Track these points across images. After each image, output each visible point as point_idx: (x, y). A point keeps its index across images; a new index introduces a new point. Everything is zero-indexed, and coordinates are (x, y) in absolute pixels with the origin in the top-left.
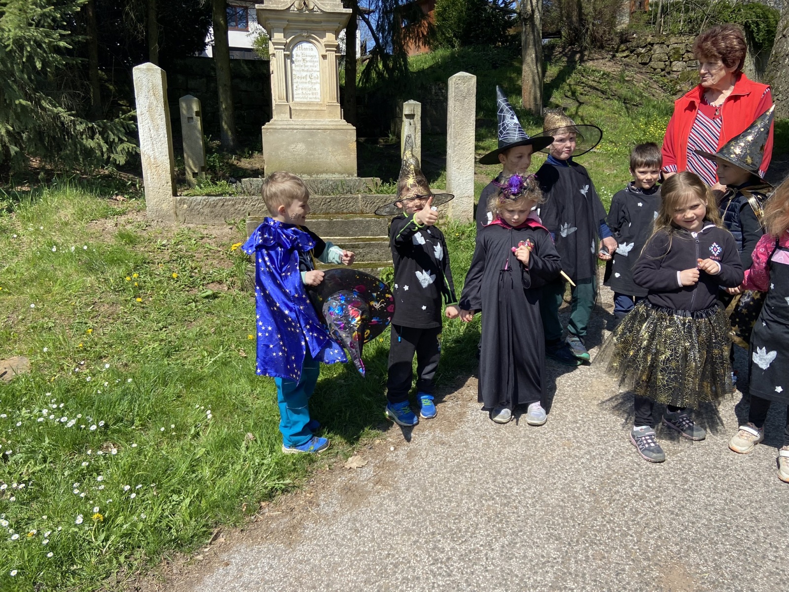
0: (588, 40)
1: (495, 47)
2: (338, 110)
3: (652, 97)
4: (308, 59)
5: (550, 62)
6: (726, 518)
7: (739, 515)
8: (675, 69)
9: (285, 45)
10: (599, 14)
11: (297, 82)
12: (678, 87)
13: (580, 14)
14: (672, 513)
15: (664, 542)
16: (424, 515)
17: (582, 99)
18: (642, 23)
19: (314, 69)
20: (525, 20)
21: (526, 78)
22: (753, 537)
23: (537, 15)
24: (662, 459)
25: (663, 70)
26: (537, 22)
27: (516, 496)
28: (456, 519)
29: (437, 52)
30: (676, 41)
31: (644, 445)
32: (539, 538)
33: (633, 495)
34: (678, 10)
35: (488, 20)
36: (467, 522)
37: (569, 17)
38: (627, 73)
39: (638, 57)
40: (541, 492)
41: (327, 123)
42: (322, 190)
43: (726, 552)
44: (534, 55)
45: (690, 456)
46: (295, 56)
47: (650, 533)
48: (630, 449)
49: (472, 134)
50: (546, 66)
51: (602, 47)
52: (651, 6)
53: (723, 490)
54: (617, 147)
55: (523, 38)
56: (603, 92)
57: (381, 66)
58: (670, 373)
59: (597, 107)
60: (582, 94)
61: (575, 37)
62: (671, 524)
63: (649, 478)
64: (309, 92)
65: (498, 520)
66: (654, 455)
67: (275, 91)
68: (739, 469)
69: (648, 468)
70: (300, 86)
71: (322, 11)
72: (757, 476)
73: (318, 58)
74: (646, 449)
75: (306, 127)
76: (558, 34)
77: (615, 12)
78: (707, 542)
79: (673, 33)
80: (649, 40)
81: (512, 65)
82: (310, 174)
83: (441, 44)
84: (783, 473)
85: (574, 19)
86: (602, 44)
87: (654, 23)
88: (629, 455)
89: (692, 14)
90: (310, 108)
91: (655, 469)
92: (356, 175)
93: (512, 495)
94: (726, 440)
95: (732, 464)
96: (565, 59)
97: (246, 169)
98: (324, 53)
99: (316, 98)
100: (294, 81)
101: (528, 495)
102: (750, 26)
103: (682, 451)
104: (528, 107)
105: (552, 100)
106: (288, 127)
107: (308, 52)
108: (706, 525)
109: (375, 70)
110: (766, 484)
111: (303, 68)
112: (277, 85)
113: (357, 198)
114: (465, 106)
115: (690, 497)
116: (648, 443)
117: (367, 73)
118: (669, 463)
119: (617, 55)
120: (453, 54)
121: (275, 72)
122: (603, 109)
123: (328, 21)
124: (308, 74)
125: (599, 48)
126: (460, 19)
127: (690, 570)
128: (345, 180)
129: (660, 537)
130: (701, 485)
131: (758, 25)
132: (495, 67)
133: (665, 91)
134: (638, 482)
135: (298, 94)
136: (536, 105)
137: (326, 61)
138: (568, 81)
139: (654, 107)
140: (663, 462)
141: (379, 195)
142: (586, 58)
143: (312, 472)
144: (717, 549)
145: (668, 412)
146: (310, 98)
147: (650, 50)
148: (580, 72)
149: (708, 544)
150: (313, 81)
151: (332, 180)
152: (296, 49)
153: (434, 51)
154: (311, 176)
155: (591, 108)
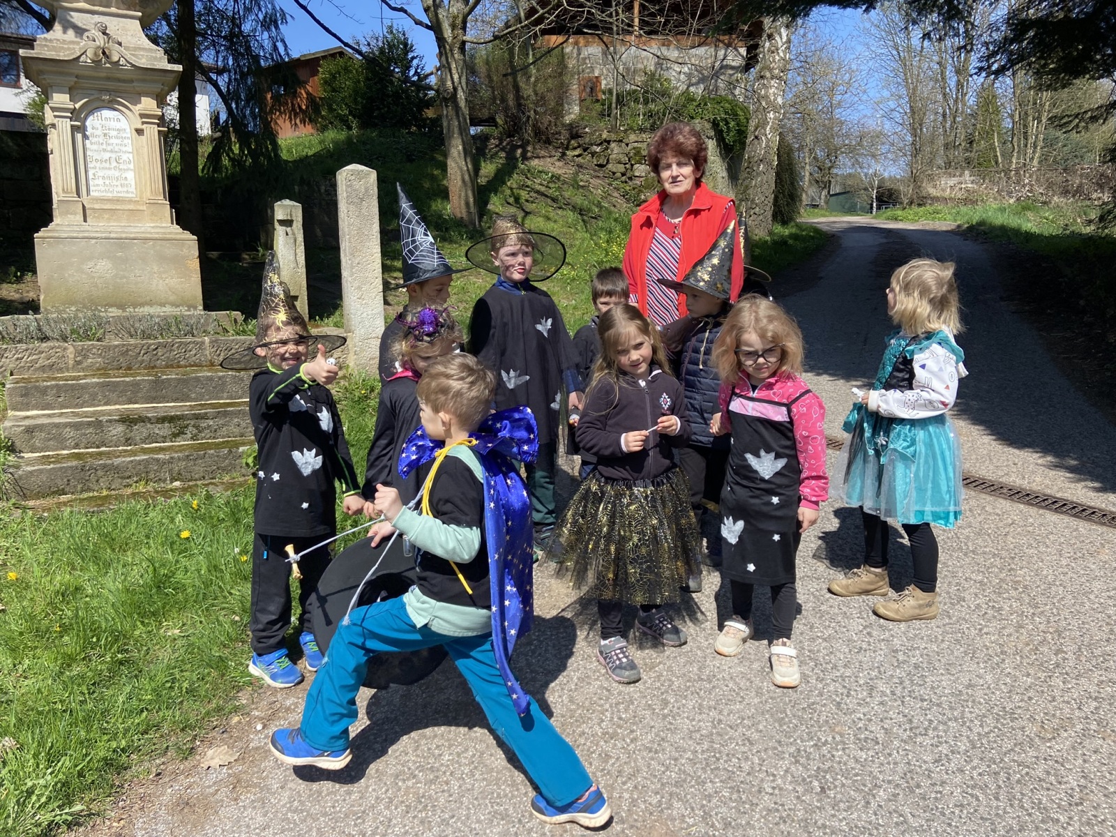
0: (530, 130)
1: (409, 133)
2: (166, 210)
3: (612, 208)
4: (113, 133)
5: (484, 157)
6: (715, 746)
7: (730, 738)
8: (637, 174)
9: (73, 111)
10: (542, 100)
11: (95, 168)
12: (643, 197)
13: (518, 97)
14: (650, 751)
15: (641, 793)
16: (309, 821)
17: (529, 207)
18: (594, 114)
19: (124, 149)
20: (445, 100)
21: (453, 177)
22: (746, 766)
23: (461, 95)
24: (636, 677)
25: (623, 175)
26: (462, 104)
27: (448, 766)
28: (359, 818)
29: (326, 134)
30: (636, 139)
31: (614, 662)
32: (479, 821)
33: (603, 734)
34: (636, 101)
35: (396, 95)
36: (375, 819)
37: (503, 100)
38: (581, 177)
39: (593, 156)
40: (482, 753)
41: (149, 230)
42: (143, 332)
43: (716, 792)
44: (461, 147)
45: (670, 669)
46: (89, 129)
47: (624, 783)
48: (599, 671)
49: (377, 250)
50: (480, 162)
51: (548, 142)
52: (604, 93)
53: (710, 708)
54: (574, 270)
55: (445, 124)
56: (554, 200)
57: (236, 148)
58: (641, 563)
59: (548, 219)
60: (527, 201)
61: (513, 127)
62: (649, 766)
63: (621, 707)
64: (115, 183)
65: (420, 807)
66: (627, 673)
67: (56, 179)
68: (727, 677)
69: (620, 693)
70: (101, 173)
71: (133, 66)
72: (748, 684)
73: (129, 133)
74: (617, 667)
75: (113, 235)
76: (491, 121)
77: (561, 98)
78: (693, 783)
79: (631, 128)
80: (604, 136)
81: (433, 159)
82: (122, 307)
83: (331, 123)
84: (777, 676)
85: (511, 103)
86: (548, 138)
87: (609, 116)
88: (597, 679)
89: (652, 106)
90: (118, 207)
91: (628, 693)
92: (201, 308)
93: (442, 765)
94: (711, 641)
95: (720, 672)
96: (503, 155)
97: (12, 301)
98: (139, 126)
99: (127, 192)
100: (90, 165)
101: (464, 761)
102: (718, 125)
103: (660, 663)
104: (459, 215)
105: (490, 207)
106: (81, 235)
107: (113, 124)
108: (691, 760)
109: (228, 155)
110: (759, 693)
111: (104, 147)
112: (59, 171)
113: (203, 343)
114: (363, 211)
115: (671, 723)
116: (619, 659)
117: (214, 157)
118: (645, 682)
119: (568, 153)
120: (349, 139)
121: (56, 152)
122: (555, 221)
123: (144, 81)
124: (113, 156)
125: (545, 142)
126: (356, 92)
127: (674, 827)
128: (182, 316)
129: (636, 787)
130: (684, 705)
131: (727, 123)
132: (410, 159)
133: (628, 201)
134: (608, 714)
135: (98, 185)
136: (469, 213)
137: (143, 138)
138: (509, 184)
139: (616, 220)
140: (637, 681)
141: (238, 337)
142: (529, 154)
143: (122, 786)
144: (705, 790)
145: (641, 614)
146: (117, 191)
147: (607, 149)
148: (523, 172)
149: (693, 786)
150: (122, 166)
151: (159, 316)
152: (91, 118)
153: (322, 132)
154: (124, 310)
155: (541, 219)
